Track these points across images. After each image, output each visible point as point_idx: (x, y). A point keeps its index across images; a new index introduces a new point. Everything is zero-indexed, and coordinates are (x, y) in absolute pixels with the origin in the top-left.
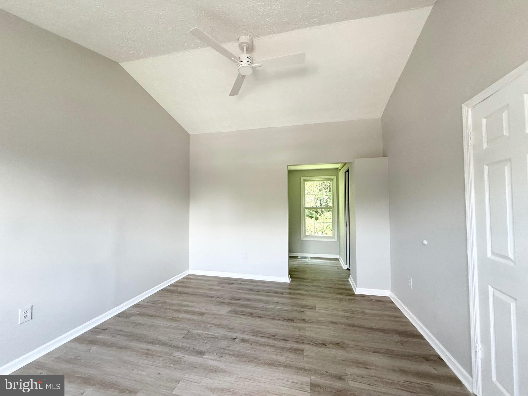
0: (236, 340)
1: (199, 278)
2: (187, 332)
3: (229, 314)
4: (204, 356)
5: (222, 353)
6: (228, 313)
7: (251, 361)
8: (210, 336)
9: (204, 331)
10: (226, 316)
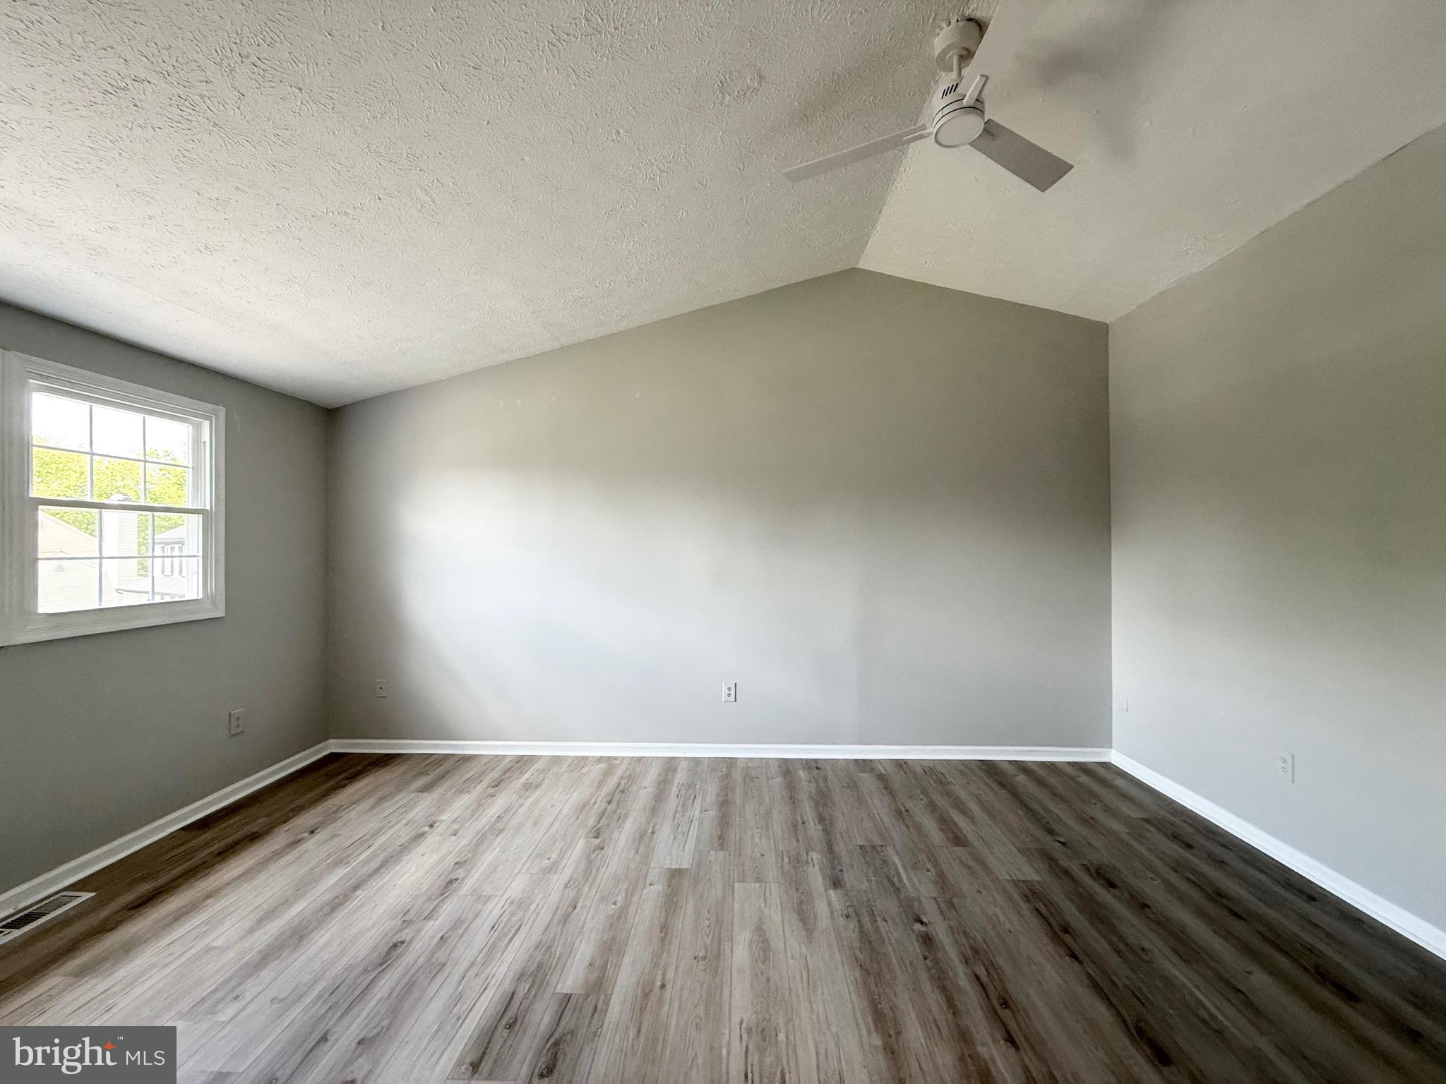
0: (917, 926)
1: (1119, 782)
2: (880, 844)
3: (1009, 887)
4: (832, 892)
5: (858, 915)
6: (1016, 883)
7: (865, 971)
8: (895, 880)
9: (904, 866)
10: (996, 880)
